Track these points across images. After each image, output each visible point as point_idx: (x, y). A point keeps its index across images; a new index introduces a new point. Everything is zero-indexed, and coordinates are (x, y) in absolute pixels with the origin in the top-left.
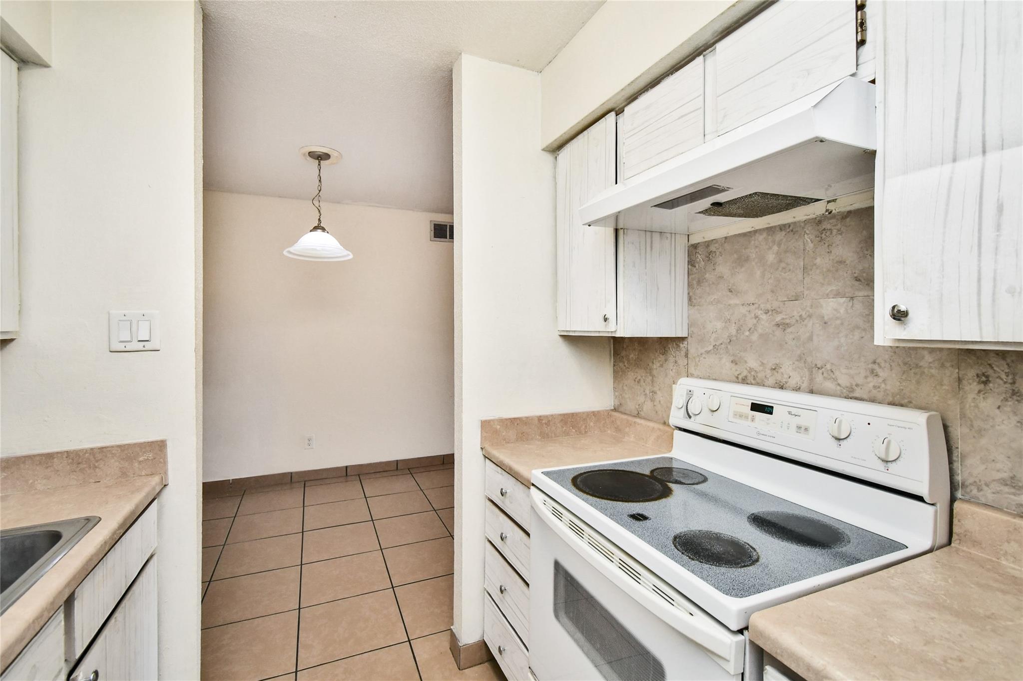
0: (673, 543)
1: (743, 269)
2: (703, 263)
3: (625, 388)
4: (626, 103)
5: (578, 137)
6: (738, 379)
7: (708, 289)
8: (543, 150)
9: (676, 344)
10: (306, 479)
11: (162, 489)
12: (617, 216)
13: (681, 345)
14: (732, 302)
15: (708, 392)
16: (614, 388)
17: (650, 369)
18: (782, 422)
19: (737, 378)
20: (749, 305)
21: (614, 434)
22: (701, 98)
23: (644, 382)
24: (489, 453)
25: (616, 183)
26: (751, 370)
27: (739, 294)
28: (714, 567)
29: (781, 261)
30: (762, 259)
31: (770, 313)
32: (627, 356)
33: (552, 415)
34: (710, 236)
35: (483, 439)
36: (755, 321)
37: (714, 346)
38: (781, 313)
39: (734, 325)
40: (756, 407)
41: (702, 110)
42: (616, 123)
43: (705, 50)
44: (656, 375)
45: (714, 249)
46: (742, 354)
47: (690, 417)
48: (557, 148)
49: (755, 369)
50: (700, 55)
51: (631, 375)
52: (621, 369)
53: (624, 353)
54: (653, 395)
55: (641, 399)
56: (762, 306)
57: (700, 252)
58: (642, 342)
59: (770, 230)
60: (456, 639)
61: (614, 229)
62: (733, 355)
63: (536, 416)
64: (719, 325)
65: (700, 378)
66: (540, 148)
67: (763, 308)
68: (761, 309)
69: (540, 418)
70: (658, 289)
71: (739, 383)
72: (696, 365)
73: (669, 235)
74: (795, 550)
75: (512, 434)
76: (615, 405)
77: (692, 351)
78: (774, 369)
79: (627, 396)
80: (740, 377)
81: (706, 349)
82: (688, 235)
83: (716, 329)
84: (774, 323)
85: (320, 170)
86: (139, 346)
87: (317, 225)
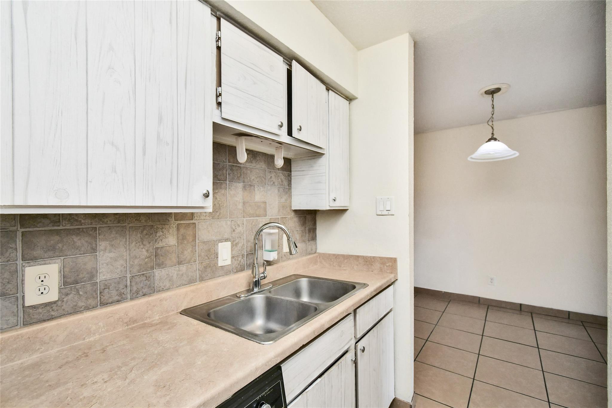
10: (490, 304)
11: (395, 281)
85: (493, 101)
86: (386, 213)
87: (491, 137)
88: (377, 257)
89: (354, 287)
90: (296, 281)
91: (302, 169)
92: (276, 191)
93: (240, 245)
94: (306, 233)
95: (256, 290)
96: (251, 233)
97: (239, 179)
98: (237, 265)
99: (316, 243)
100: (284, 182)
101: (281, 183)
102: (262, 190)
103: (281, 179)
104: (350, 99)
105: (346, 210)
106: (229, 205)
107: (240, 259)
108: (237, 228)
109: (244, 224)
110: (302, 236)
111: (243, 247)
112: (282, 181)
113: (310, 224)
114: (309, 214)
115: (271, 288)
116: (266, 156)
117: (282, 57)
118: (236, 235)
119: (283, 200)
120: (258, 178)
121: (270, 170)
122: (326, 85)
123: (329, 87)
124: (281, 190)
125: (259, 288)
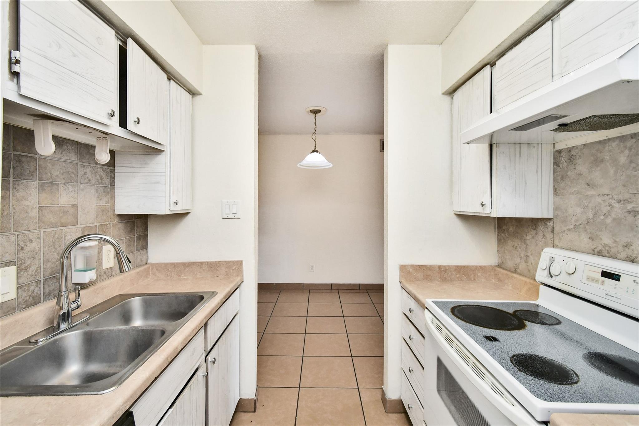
0: (511, 359)
1: (599, 168)
2: (565, 164)
3: (506, 251)
4: (497, 58)
5: (466, 83)
6: (594, 252)
7: (569, 183)
8: (443, 94)
9: (544, 223)
10: (311, 288)
11: (241, 283)
12: (492, 135)
13: (548, 224)
14: (590, 193)
15: (566, 260)
16: (498, 251)
17: (524, 239)
18: (628, 288)
19: (594, 250)
20: (604, 195)
21: (497, 283)
22: (550, 51)
23: (520, 249)
24: (404, 285)
25: (491, 112)
26: (605, 246)
27: (595, 187)
28: (536, 379)
29: (631, 162)
30: (615, 161)
31: (622, 202)
32: (508, 230)
33: (448, 266)
34: (571, 144)
35: (401, 276)
36: (609, 208)
37: (574, 226)
38: (631, 202)
39: (591, 211)
40: (606, 274)
41: (550, 59)
42: (491, 72)
43: (553, 16)
44: (529, 244)
45: (575, 154)
46: (598, 233)
47: (552, 277)
48: (452, 92)
49: (609, 245)
50: (549, 20)
51: (510, 243)
52: (503, 238)
53: (504, 227)
54: (526, 258)
55: (518, 260)
56: (615, 197)
57: (563, 156)
58: (519, 222)
59: (622, 139)
60: (385, 394)
61: (489, 144)
62: (590, 233)
63: (437, 266)
64: (579, 210)
65: (563, 249)
66: (441, 94)
67: (616, 199)
68: (614, 199)
69: (440, 267)
70: (526, 184)
71: (595, 255)
72: (560, 239)
73: (536, 145)
74: (616, 384)
75: (420, 275)
76: (498, 263)
77: (557, 228)
78: (626, 246)
79: (507, 257)
80: (596, 250)
81: (568, 227)
82: (554, 144)
83: (576, 213)
84: (625, 210)
85: (315, 119)
86: (233, 216)
87: (314, 149)
88: (223, 262)
89: (202, 298)
90: (124, 304)
91: (133, 165)
92: (93, 191)
93: (33, 268)
94: (135, 241)
95: (63, 326)
96: (52, 249)
97: (32, 175)
98: (28, 297)
99: (147, 252)
100: (105, 179)
101: (100, 181)
102: (71, 190)
103: (101, 176)
104: (193, 93)
105: (187, 214)
106: (14, 212)
107: (32, 288)
108: (28, 245)
109: (39, 238)
110: (129, 246)
111: (39, 270)
112: (102, 179)
113: (140, 230)
114: (137, 218)
115: (88, 319)
116: (77, 145)
117: (114, 30)
118: (26, 255)
119: (103, 202)
120: (65, 174)
121: (84, 164)
122: (167, 73)
123: (170, 76)
124: (101, 189)
125: (70, 322)
